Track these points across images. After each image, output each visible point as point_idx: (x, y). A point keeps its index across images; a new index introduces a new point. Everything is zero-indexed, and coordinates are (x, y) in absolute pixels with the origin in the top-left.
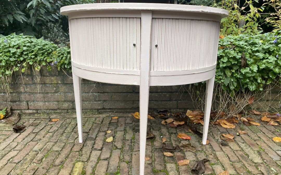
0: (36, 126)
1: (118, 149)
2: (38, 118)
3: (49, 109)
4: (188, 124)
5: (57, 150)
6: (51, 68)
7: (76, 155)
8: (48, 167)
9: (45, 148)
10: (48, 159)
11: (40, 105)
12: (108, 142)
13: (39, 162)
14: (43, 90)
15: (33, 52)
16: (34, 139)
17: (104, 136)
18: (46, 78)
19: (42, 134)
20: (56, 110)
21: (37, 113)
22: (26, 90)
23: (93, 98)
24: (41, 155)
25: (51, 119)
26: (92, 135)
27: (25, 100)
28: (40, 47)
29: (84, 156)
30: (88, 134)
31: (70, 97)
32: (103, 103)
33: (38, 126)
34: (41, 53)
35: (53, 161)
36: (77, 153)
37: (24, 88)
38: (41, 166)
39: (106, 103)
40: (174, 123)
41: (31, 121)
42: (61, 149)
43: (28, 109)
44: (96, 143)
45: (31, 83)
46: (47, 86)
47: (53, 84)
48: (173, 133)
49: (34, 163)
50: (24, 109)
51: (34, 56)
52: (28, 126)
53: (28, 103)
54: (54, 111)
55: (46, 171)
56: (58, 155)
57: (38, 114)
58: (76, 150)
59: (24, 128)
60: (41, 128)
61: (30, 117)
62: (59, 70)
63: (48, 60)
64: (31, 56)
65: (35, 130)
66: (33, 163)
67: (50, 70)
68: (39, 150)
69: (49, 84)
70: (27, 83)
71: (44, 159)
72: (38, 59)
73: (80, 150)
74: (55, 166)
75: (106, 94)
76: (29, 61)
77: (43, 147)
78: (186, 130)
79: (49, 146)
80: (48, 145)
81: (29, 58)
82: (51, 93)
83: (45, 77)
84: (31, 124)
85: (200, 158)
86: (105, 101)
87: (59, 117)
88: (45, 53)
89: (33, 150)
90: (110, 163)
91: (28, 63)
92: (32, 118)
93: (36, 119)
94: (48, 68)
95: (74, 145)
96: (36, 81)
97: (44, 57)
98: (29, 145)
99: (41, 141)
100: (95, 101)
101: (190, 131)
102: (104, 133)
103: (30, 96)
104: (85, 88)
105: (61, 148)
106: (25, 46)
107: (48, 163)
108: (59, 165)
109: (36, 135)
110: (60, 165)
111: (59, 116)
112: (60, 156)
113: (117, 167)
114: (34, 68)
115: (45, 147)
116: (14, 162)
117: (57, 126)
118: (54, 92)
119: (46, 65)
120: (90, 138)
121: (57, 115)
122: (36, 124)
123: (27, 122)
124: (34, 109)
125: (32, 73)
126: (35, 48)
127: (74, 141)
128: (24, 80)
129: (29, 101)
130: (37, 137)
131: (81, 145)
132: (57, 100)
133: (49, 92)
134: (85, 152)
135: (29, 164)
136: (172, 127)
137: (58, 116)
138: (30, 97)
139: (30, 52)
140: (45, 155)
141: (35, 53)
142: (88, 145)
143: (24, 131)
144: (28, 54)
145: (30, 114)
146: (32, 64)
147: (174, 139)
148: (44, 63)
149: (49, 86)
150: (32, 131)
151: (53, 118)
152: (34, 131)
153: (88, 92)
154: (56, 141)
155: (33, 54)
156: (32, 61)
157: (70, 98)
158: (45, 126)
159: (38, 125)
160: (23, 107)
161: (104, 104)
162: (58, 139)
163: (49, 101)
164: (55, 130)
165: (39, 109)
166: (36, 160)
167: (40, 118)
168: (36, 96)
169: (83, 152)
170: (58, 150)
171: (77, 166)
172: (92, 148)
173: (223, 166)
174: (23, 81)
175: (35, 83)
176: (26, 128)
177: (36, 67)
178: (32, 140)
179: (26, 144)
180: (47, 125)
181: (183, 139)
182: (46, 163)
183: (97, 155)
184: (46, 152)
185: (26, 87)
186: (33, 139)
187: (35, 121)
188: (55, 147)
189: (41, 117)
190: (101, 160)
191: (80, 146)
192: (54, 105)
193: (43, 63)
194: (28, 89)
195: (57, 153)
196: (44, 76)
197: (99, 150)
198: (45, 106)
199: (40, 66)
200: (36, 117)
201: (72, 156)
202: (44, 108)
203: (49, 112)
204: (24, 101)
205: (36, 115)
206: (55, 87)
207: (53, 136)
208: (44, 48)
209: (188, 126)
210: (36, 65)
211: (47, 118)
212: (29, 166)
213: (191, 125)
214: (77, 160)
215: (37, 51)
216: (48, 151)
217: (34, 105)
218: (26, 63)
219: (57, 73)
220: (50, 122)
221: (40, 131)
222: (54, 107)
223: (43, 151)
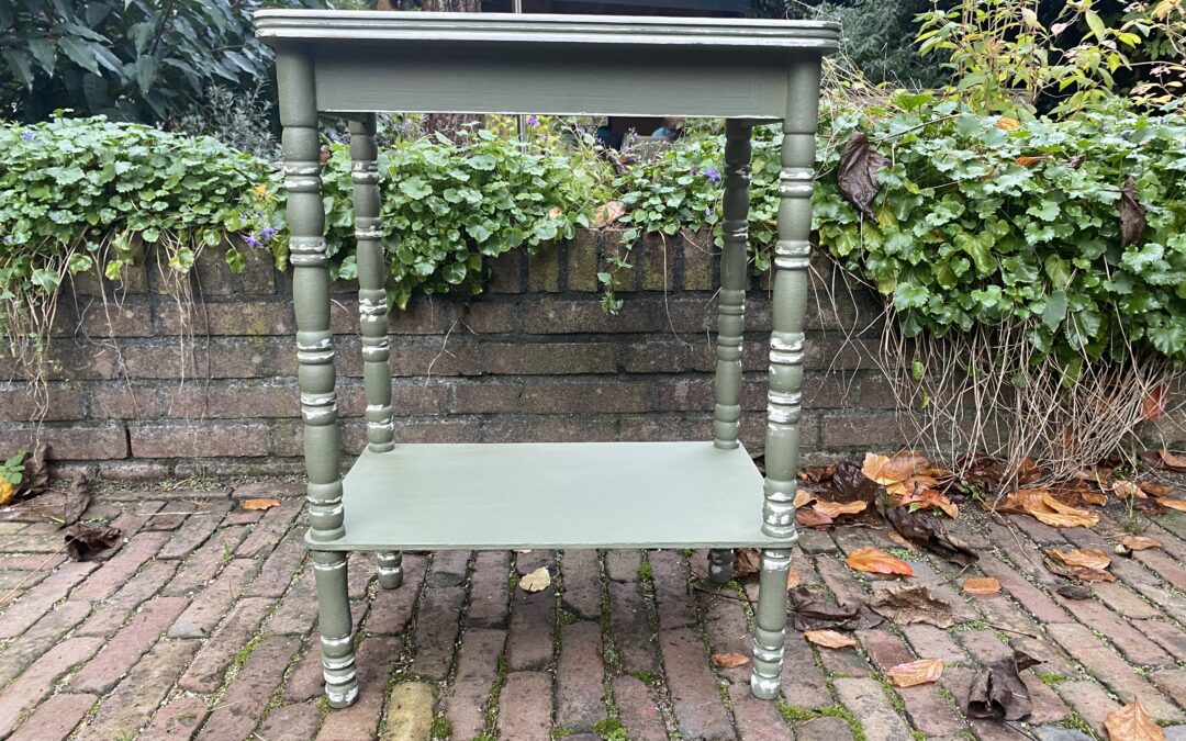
0: (173, 530)
1: (586, 619)
2: (178, 499)
3: (227, 457)
4: (882, 511)
5: (289, 630)
6: (242, 261)
7: (390, 653)
8: (261, 708)
9: (230, 622)
10: (251, 672)
11: (186, 438)
12: (529, 592)
13: (212, 685)
14: (203, 366)
15: (159, 183)
16: (168, 586)
17: (503, 565)
18: (219, 311)
19: (207, 565)
20: (261, 459)
21: (172, 474)
22: (122, 364)
23: (435, 402)
24: (218, 654)
25: (237, 501)
26: (448, 561)
27: (115, 415)
28: (191, 163)
29: (426, 652)
30: (431, 562)
32: (481, 425)
33: (183, 532)
34: (197, 191)
35: (280, 681)
36: (389, 643)
37: (111, 357)
38: (222, 701)
39: (493, 425)
40: (818, 508)
41: (143, 511)
42: (308, 628)
43: (130, 457)
44: (473, 596)
45: (145, 334)
46: (222, 347)
47: (251, 336)
48: (823, 551)
49: (184, 689)
50: (111, 459)
51: (166, 205)
52: (135, 531)
53: (130, 429)
54: (252, 466)
55: (253, 724)
56: (300, 651)
57: (174, 482)
58: (382, 630)
59: (116, 537)
60: (200, 540)
61: (136, 495)
62: (280, 268)
63: (231, 221)
64: (153, 201)
65: (167, 546)
66: (181, 691)
67: (241, 267)
68: (202, 630)
69: (233, 336)
70: (128, 334)
71: (232, 673)
72: (186, 219)
73: (401, 628)
74: (293, 701)
75: (495, 382)
76: (141, 226)
77: (218, 617)
78: (878, 538)
79: (249, 614)
80: (245, 612)
81: (140, 213)
82: (239, 379)
83: (213, 306)
84: (148, 524)
85: (984, 651)
86: (488, 415)
87: (275, 492)
88: (217, 192)
89: (172, 632)
90: (564, 682)
91: (138, 234)
92: (149, 500)
93: (167, 502)
94: (232, 259)
95: (370, 607)
96: (168, 323)
97: (214, 211)
98: (149, 611)
99: (205, 594)
100: (441, 416)
101: (899, 540)
103: (140, 393)
104: (399, 356)
105: (306, 620)
106: (122, 158)
107: (254, 686)
108: (313, 697)
109: (177, 569)
110: (319, 696)
111: (278, 488)
112: (312, 654)
113: (603, 699)
114: (165, 261)
115: (227, 620)
116: (83, 687)
117: (274, 527)
118: (252, 375)
119: (222, 249)
120: (438, 576)
121: (266, 485)
122: (172, 523)
123: (125, 517)
124: (156, 459)
125: (154, 284)
126: (169, 170)
127: (367, 589)
128: (113, 319)
129: (135, 419)
130: (181, 575)
131: (402, 608)
132: (265, 414)
133: (229, 375)
134: (430, 635)
135: (163, 693)
136: (813, 528)
137: (270, 488)
138: (139, 399)
139: (146, 187)
140: (233, 651)
141: (169, 191)
142: (436, 604)
143: (118, 550)
144: (140, 194)
145: (137, 482)
146: (155, 241)
147: (838, 574)
148: (212, 236)
149: (229, 347)
150: (154, 552)
151: (246, 498)
152: (164, 553)
153: (413, 375)
154: (279, 591)
155: (159, 193)
156: (157, 227)
158: (215, 531)
159: (183, 528)
160: (107, 449)
161: (484, 428)
162: (287, 582)
163: (227, 420)
164: (264, 547)
165: (181, 455)
166: (193, 675)
167: (188, 498)
168: (167, 395)
169: (421, 636)
170: (297, 630)
171: (402, 700)
172: (460, 618)
173: (1106, 686)
174: (109, 324)
175: (168, 333)
176: (126, 540)
177: (172, 256)
178: (159, 592)
179: (135, 608)
180: (224, 527)
181: (876, 573)
182: (245, 686)
183: (489, 647)
184: (240, 639)
185: (123, 351)
186: (165, 584)
187: (161, 509)
188: (280, 616)
189: (191, 495)
190: (513, 670)
191: (402, 612)
192: (253, 438)
193: (207, 234)
194: (130, 363)
195: (293, 645)
196: (208, 299)
197: (495, 626)
198: (208, 443)
199: (191, 248)
200: (169, 495)
201: (371, 657)
202: (206, 452)
203: (229, 471)
204: (110, 418)
205: (165, 484)
206: (261, 353)
207: (260, 571)
208: (210, 168)
209: (884, 518)
210: (175, 245)
211: (219, 499)
212: (164, 703)
213: (898, 514)
214: (399, 671)
215: (181, 181)
216: (249, 635)
217: (158, 437)
218: (125, 233)
219: (271, 283)
220: (236, 515)
221: (191, 552)
222: (253, 449)
223: (224, 637)
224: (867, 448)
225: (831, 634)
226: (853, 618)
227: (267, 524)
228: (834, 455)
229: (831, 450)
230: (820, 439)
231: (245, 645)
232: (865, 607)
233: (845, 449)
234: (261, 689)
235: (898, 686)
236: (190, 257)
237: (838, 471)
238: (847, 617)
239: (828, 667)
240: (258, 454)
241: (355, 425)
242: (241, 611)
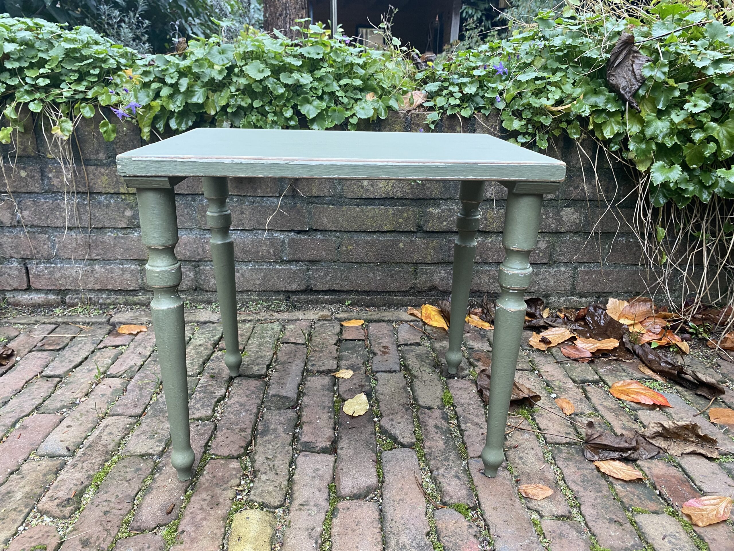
0: (59, 350)
1: (403, 446)
2: (67, 323)
3: (107, 290)
4: (629, 347)
5: (143, 452)
6: (113, 131)
7: (231, 476)
8: (110, 539)
9: (93, 442)
10: (105, 497)
11: (74, 274)
12: (352, 417)
13: (67, 511)
14: (85, 217)
15: (42, 63)
16: (45, 403)
17: (328, 389)
18: (97, 173)
19: (82, 383)
20: (134, 292)
21: (63, 302)
22: (19, 214)
23: (272, 251)
24: (78, 475)
25: (114, 325)
26: (282, 385)
27: (16, 255)
28: (68, 46)
29: (264, 477)
30: (267, 385)
31: (186, 245)
32: (308, 270)
33: (66, 352)
34: (75, 71)
35: (130, 507)
36: (231, 466)
37: (9, 208)
38: (75, 529)
39: (317, 270)
40: (580, 343)
41: (37, 332)
42: (161, 448)
43: (29, 289)
44: (304, 419)
45: (36, 190)
46: (100, 203)
47: (124, 194)
48: (588, 381)
49: (43, 513)
50: (14, 290)
51: (48, 81)
52: (27, 350)
53: (29, 266)
54: (127, 297)
56: (152, 474)
57: (65, 309)
58: (225, 452)
59: (11, 355)
60: (79, 360)
61: (34, 319)
62: (145, 138)
63: (104, 97)
64: (37, 78)
65: (51, 365)
66: (38, 516)
67: (113, 136)
68: (67, 448)
69: (108, 193)
70: (23, 190)
71: (88, 496)
72: (65, 94)
73: (242, 451)
74: (141, 531)
75: (319, 236)
76: (27, 98)
77: (84, 435)
78: (630, 370)
79: (110, 433)
80: (107, 430)
81: (26, 87)
82: (115, 228)
83: (91, 168)
84: (39, 344)
86: (313, 262)
87: (144, 319)
88: (92, 72)
89: (41, 451)
90: (390, 513)
91: (26, 104)
92: (44, 323)
93: (58, 325)
94: (105, 129)
95: (215, 428)
96: (55, 182)
97: (89, 88)
98: (24, 427)
99: (76, 412)
100: (276, 262)
101: (649, 372)
102: (326, 380)
103: (35, 238)
104: (242, 213)
105: (160, 441)
106: (12, 40)
107: (106, 513)
108: (159, 526)
109: (56, 386)
110: (165, 525)
111: (147, 316)
112: (162, 478)
113: (428, 534)
114: (48, 129)
115: (91, 439)
117: (140, 350)
118: (125, 226)
119: (97, 119)
120: (274, 399)
121: (138, 313)
122: (58, 344)
123: (21, 337)
124: (50, 290)
125: (42, 150)
126: (51, 53)
127: (214, 410)
128: (9, 177)
129: (32, 259)
130: (58, 392)
131: (243, 430)
132: (135, 257)
133: (107, 225)
134: (267, 459)
135: (21, 518)
136: (576, 360)
137: (140, 315)
138: (35, 242)
139: (31, 66)
140: (92, 473)
141: (52, 70)
142: (273, 427)
143: (11, 368)
144: (26, 71)
145: (35, 308)
146: (39, 111)
147: (606, 403)
148: (87, 108)
149: (106, 202)
150: (40, 370)
151: (121, 323)
152: (48, 372)
153: (254, 229)
154: (139, 411)
155: (42, 71)
156: (42, 100)
157: (185, 249)
158: (93, 352)
159: (67, 348)
160: (11, 282)
161: (310, 272)
162: (147, 402)
163: (106, 261)
164: (131, 368)
165: (70, 288)
166: (52, 499)
167: (75, 323)
168: (57, 240)
169: (260, 459)
170: (151, 451)
171: (243, 531)
172: (293, 441)
174: (6, 181)
175: (55, 190)
176: (18, 359)
177: (55, 125)
178: (37, 408)
179: (14, 425)
180: (100, 349)
181: (639, 403)
182: (98, 513)
183: (319, 473)
184: (99, 460)
185: (19, 203)
186: (44, 401)
187: (52, 331)
188: (138, 436)
189: (78, 320)
190: (344, 498)
191: (243, 433)
192: (127, 276)
193: (84, 108)
194: (26, 213)
195: (146, 466)
196: (88, 162)
197: (324, 451)
198: (92, 279)
199: (71, 119)
200: (60, 320)
201: (215, 481)
202: (90, 286)
203: (109, 301)
204: (12, 257)
205: (57, 311)
206: (132, 208)
207: (125, 390)
208: (85, 52)
209: (633, 353)
210: (57, 116)
211: (100, 323)
212: (21, 528)
213: (644, 351)
214: (239, 497)
215: (61, 62)
216: (109, 454)
217: (51, 273)
218: (14, 104)
220: (111, 338)
221: (71, 370)
222: (127, 284)
223: (86, 458)
224: (609, 294)
225: (617, 464)
226: (635, 449)
227: (136, 347)
228: (584, 299)
229: (581, 295)
230: (574, 286)
231: (103, 465)
232: (640, 438)
233: (591, 294)
234: (110, 517)
235: (697, 526)
236: (69, 126)
237: (589, 313)
238: (630, 449)
239: (624, 500)
240: (132, 288)
241: (208, 267)
242: (103, 430)
